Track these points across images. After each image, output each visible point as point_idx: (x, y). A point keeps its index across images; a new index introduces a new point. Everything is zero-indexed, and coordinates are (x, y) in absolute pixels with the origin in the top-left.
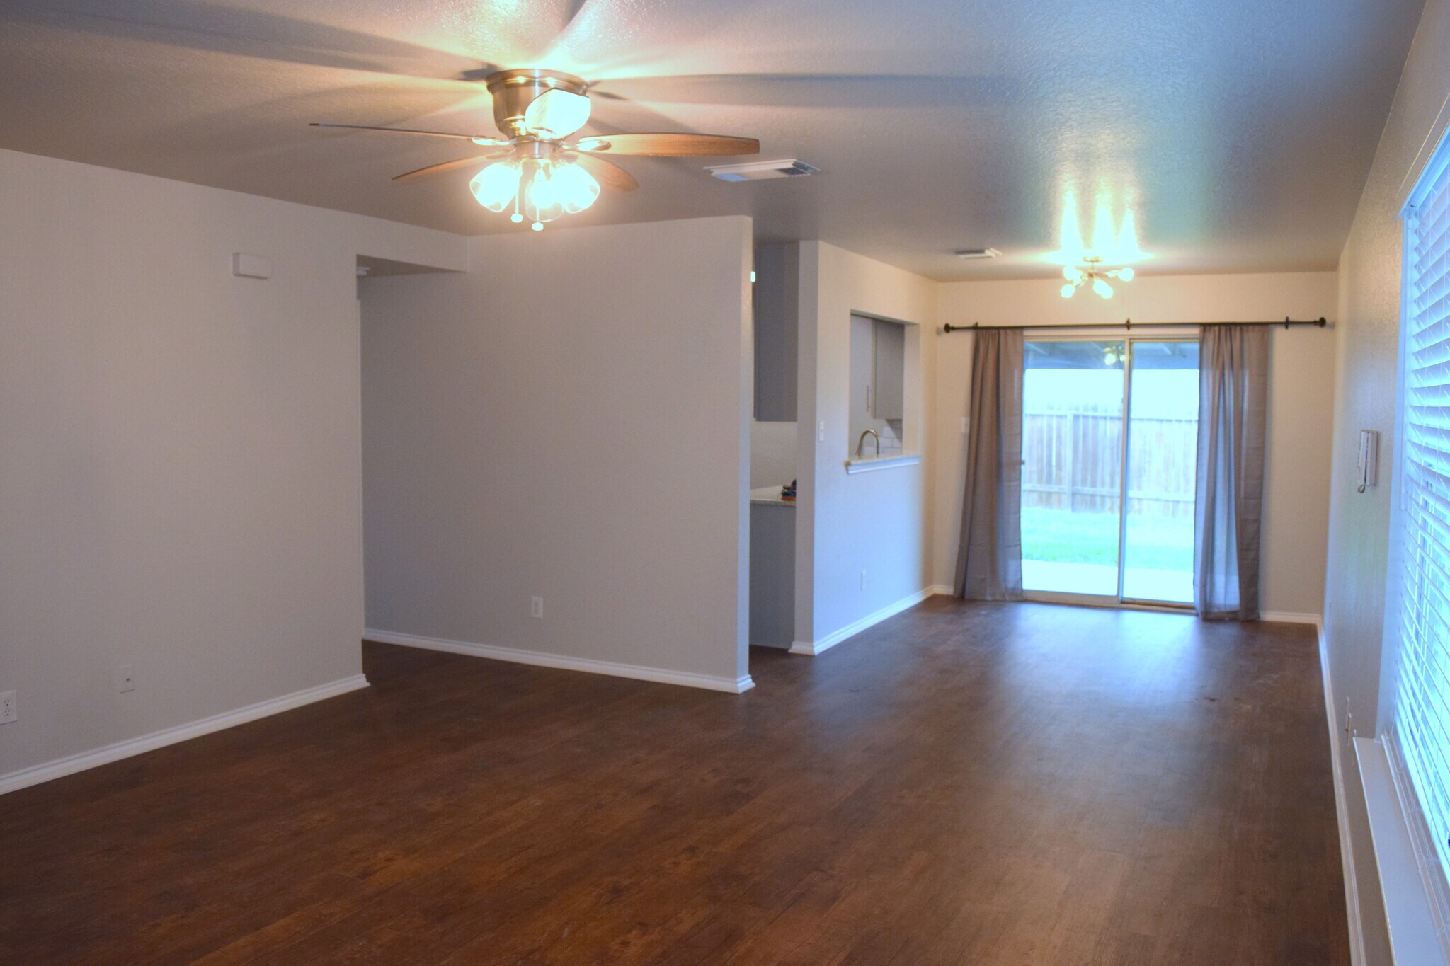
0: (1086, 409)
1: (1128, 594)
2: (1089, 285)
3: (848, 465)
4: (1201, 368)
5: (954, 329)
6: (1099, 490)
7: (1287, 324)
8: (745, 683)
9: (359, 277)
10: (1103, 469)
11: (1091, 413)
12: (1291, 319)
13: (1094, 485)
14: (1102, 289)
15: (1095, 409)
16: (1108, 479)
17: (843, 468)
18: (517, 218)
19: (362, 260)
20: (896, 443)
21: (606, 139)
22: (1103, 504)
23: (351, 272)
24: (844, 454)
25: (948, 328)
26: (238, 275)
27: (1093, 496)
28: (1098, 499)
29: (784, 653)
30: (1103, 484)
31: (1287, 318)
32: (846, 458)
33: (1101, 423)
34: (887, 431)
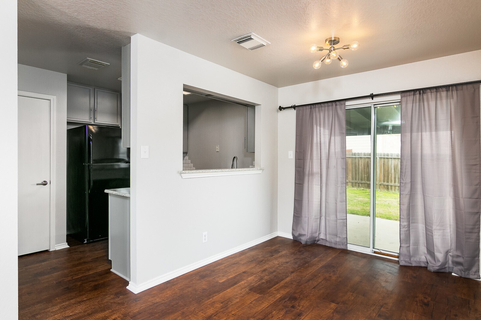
0: (384, 155)
5: (284, 108)
6: (390, 184)
10: (391, 176)
11: (386, 157)
13: (388, 182)
15: (388, 155)
16: (393, 179)
22: (391, 189)
25: (281, 108)
27: (388, 186)
28: (390, 187)
30: (391, 181)
33: (390, 160)
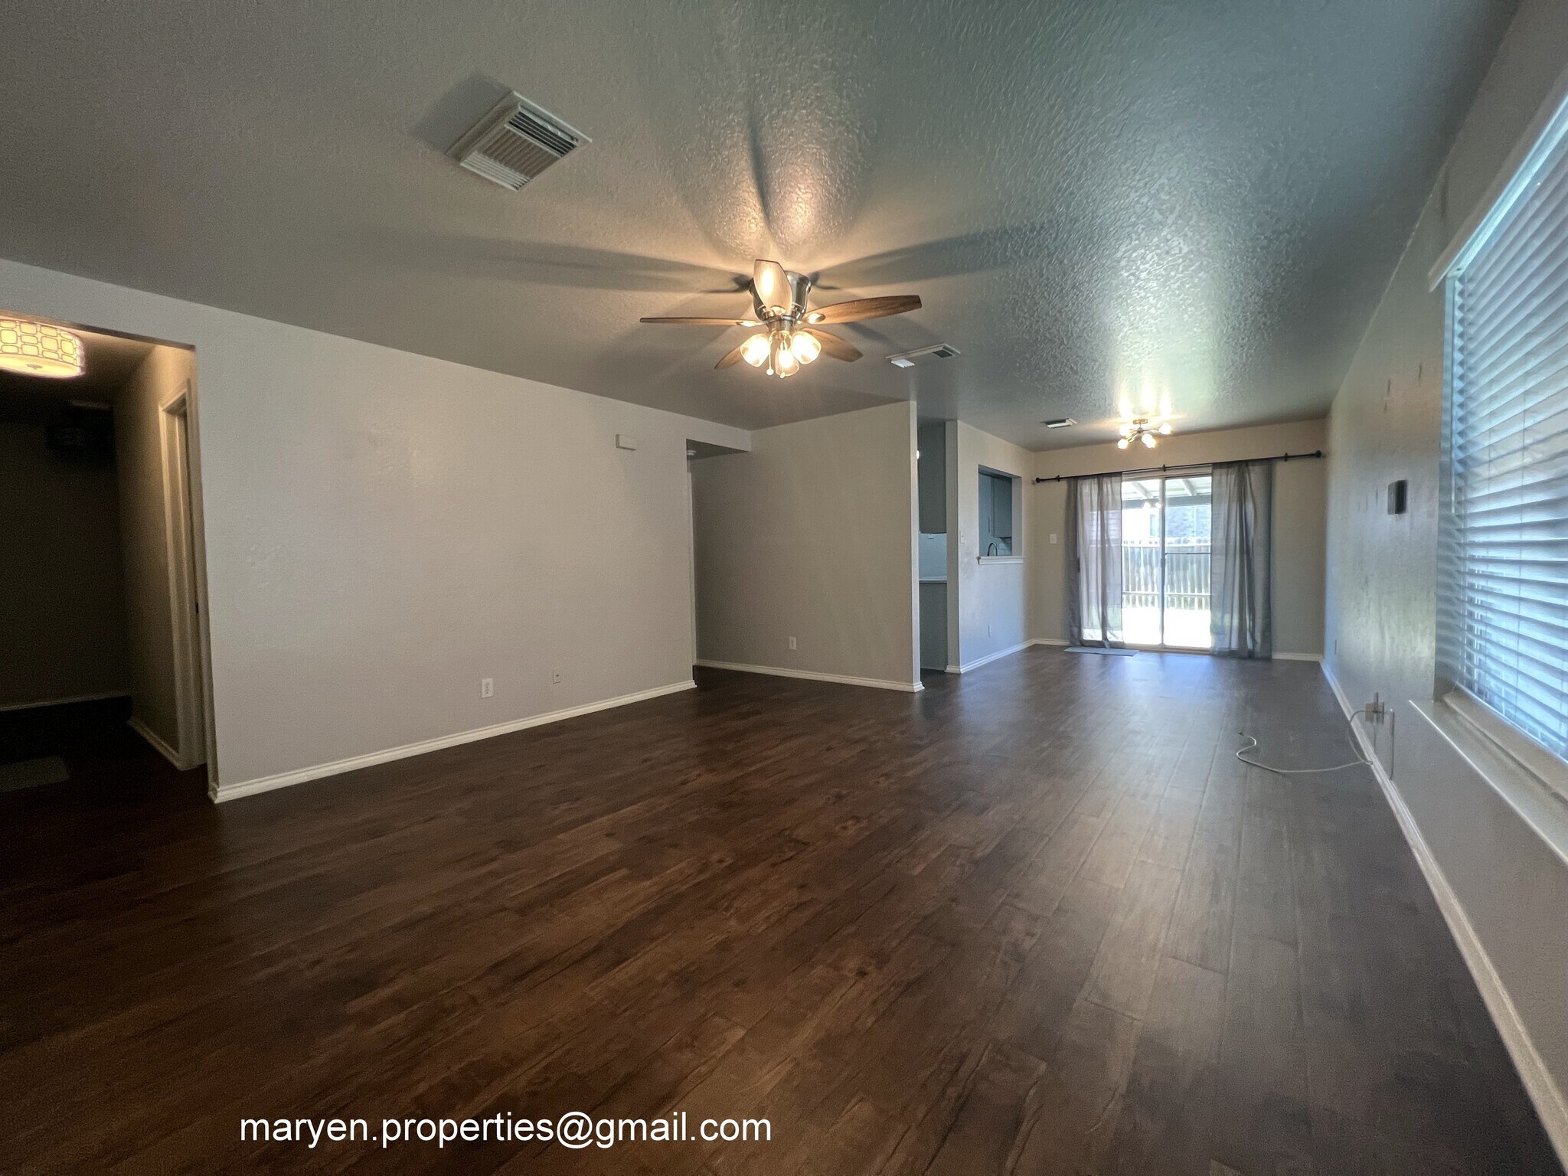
1: (1169, 642)
2: (1138, 439)
3: (979, 558)
4: (1212, 503)
5: (1043, 480)
7: (1286, 458)
8: (918, 686)
9: (689, 458)
12: (1289, 454)
14: (1150, 442)
17: (977, 560)
18: (770, 372)
19: (691, 444)
20: (1007, 552)
21: (821, 311)
23: (683, 452)
24: (976, 552)
25: (1038, 480)
26: (618, 447)
29: (943, 673)
30: (1139, 589)
31: (1286, 454)
32: (978, 555)
34: (1002, 545)
